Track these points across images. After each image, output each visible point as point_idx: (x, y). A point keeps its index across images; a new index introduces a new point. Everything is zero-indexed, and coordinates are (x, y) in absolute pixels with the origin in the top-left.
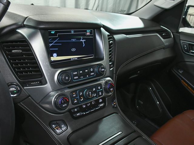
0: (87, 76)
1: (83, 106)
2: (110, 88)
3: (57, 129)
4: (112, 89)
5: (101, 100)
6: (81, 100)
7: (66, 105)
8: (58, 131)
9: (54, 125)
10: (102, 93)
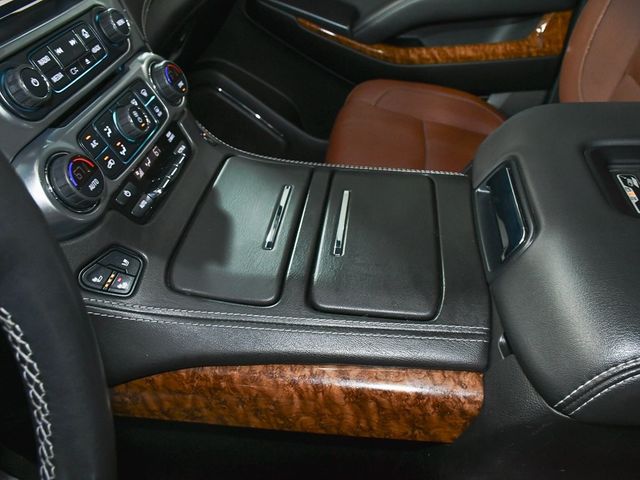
0: (88, 61)
2: (174, 82)
4: (181, 84)
5: (169, 133)
6: (123, 153)
7: (95, 182)
9: (95, 280)
10: (162, 109)
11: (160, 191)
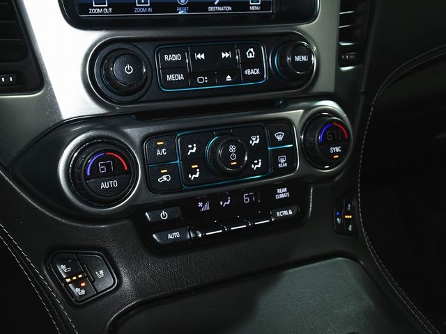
0: (229, 78)
1: (200, 204)
2: (326, 144)
3: (77, 284)
4: (338, 149)
5: (285, 190)
6: (192, 177)
8: (77, 290)
9: (63, 267)
10: (291, 161)
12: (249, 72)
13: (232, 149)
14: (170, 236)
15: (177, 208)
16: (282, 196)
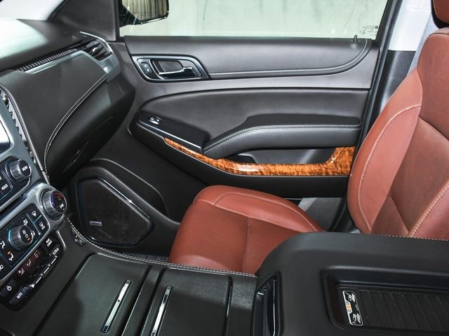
1: (20, 272)
2: (57, 205)
4: (62, 205)
5: (49, 240)
6: (11, 259)
10: (45, 224)
11: (33, 286)
12: (3, 188)
13: (24, 232)
14: (18, 297)
15: (12, 280)
16: (50, 244)
